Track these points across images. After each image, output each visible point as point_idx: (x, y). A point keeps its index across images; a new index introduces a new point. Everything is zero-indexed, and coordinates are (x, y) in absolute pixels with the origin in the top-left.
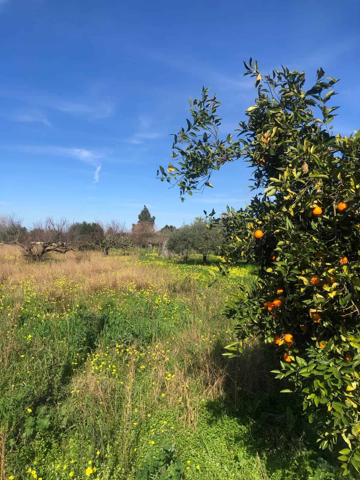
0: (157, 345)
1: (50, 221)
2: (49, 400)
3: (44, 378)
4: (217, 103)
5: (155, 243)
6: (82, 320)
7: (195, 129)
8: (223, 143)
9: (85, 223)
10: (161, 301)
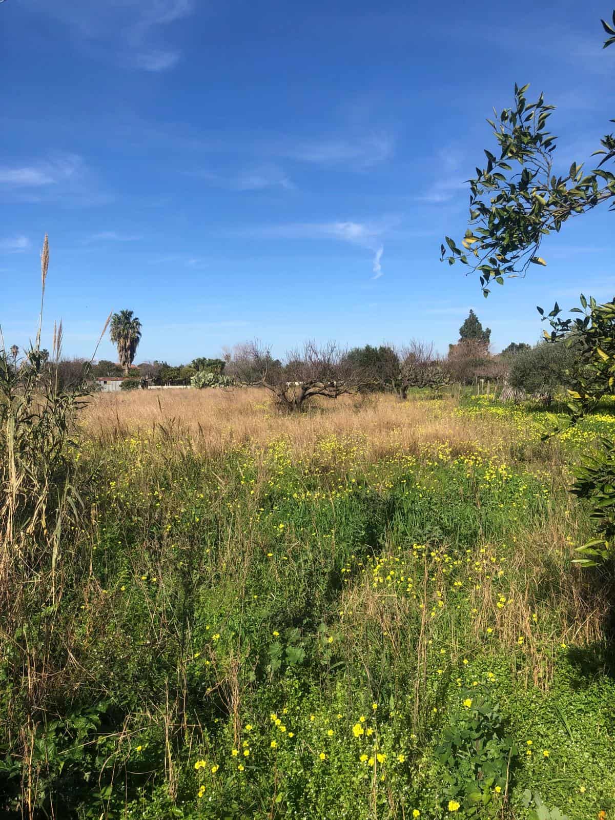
0: (483, 548)
1: (311, 347)
2: (307, 623)
3: (301, 590)
4: (547, 109)
5: (490, 375)
6: (360, 503)
7: (503, 165)
8: (564, 181)
9: (368, 348)
10: (494, 476)
